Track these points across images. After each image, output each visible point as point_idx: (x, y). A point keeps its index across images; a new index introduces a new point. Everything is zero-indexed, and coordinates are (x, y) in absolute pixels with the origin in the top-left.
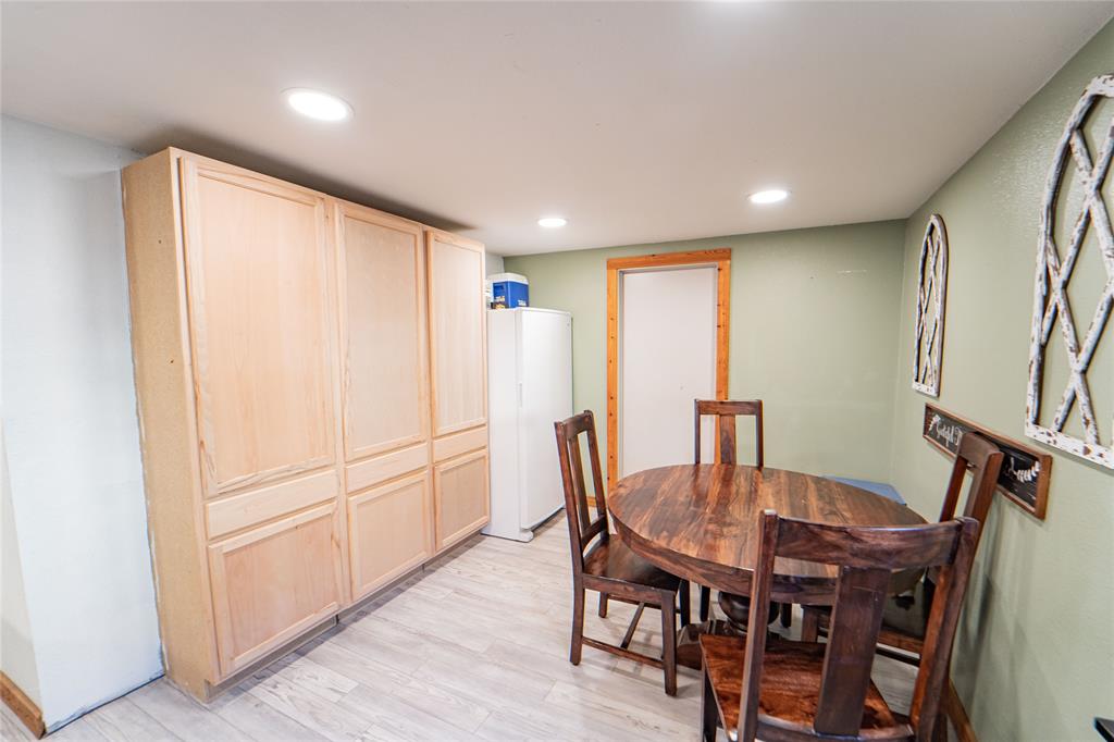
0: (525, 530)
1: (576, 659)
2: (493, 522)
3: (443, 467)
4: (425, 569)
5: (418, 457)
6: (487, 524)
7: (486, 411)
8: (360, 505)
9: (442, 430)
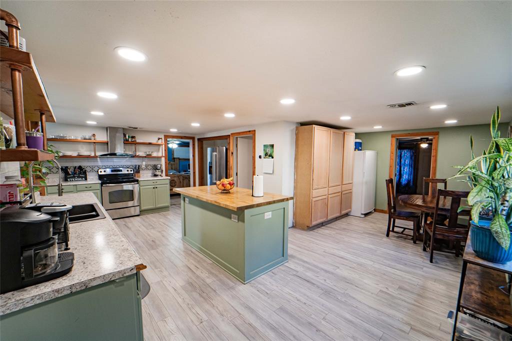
0: (362, 214)
1: (388, 235)
2: (352, 212)
3: (344, 193)
4: (337, 219)
5: (339, 189)
6: (350, 212)
7: (352, 179)
8: (331, 198)
9: (344, 183)
